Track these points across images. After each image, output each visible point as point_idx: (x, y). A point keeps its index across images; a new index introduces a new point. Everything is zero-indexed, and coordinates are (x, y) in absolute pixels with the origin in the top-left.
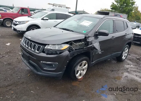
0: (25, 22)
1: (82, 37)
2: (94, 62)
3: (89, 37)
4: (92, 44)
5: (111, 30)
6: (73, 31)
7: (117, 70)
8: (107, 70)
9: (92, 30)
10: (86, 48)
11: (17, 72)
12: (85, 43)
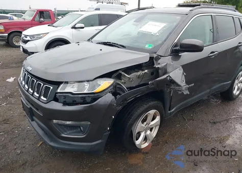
0: (41, 35)
1: (143, 58)
2: (173, 110)
3: (158, 58)
4: (165, 72)
5: (209, 37)
6: (124, 47)
7: (224, 120)
8: (202, 121)
9: (165, 41)
10: (153, 84)
11: (16, 140)
12: (151, 70)
